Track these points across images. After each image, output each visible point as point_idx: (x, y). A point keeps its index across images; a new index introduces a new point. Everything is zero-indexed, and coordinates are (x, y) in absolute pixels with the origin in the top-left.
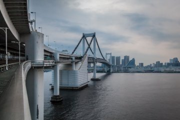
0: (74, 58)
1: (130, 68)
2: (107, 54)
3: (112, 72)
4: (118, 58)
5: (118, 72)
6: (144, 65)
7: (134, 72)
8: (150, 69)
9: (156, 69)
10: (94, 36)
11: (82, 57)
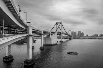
0: (50, 33)
1: (81, 37)
2: (69, 31)
3: (72, 39)
4: (75, 33)
5: (75, 39)
6: (89, 36)
7: (82, 39)
8: (91, 37)
9: (94, 38)
10: (61, 23)
11: (55, 32)
